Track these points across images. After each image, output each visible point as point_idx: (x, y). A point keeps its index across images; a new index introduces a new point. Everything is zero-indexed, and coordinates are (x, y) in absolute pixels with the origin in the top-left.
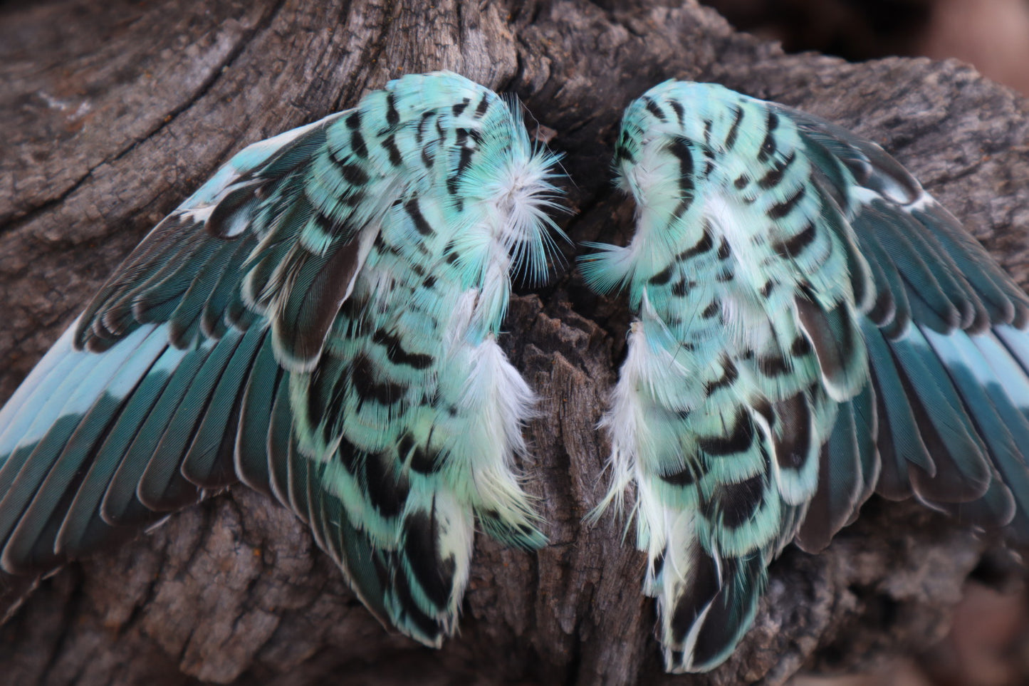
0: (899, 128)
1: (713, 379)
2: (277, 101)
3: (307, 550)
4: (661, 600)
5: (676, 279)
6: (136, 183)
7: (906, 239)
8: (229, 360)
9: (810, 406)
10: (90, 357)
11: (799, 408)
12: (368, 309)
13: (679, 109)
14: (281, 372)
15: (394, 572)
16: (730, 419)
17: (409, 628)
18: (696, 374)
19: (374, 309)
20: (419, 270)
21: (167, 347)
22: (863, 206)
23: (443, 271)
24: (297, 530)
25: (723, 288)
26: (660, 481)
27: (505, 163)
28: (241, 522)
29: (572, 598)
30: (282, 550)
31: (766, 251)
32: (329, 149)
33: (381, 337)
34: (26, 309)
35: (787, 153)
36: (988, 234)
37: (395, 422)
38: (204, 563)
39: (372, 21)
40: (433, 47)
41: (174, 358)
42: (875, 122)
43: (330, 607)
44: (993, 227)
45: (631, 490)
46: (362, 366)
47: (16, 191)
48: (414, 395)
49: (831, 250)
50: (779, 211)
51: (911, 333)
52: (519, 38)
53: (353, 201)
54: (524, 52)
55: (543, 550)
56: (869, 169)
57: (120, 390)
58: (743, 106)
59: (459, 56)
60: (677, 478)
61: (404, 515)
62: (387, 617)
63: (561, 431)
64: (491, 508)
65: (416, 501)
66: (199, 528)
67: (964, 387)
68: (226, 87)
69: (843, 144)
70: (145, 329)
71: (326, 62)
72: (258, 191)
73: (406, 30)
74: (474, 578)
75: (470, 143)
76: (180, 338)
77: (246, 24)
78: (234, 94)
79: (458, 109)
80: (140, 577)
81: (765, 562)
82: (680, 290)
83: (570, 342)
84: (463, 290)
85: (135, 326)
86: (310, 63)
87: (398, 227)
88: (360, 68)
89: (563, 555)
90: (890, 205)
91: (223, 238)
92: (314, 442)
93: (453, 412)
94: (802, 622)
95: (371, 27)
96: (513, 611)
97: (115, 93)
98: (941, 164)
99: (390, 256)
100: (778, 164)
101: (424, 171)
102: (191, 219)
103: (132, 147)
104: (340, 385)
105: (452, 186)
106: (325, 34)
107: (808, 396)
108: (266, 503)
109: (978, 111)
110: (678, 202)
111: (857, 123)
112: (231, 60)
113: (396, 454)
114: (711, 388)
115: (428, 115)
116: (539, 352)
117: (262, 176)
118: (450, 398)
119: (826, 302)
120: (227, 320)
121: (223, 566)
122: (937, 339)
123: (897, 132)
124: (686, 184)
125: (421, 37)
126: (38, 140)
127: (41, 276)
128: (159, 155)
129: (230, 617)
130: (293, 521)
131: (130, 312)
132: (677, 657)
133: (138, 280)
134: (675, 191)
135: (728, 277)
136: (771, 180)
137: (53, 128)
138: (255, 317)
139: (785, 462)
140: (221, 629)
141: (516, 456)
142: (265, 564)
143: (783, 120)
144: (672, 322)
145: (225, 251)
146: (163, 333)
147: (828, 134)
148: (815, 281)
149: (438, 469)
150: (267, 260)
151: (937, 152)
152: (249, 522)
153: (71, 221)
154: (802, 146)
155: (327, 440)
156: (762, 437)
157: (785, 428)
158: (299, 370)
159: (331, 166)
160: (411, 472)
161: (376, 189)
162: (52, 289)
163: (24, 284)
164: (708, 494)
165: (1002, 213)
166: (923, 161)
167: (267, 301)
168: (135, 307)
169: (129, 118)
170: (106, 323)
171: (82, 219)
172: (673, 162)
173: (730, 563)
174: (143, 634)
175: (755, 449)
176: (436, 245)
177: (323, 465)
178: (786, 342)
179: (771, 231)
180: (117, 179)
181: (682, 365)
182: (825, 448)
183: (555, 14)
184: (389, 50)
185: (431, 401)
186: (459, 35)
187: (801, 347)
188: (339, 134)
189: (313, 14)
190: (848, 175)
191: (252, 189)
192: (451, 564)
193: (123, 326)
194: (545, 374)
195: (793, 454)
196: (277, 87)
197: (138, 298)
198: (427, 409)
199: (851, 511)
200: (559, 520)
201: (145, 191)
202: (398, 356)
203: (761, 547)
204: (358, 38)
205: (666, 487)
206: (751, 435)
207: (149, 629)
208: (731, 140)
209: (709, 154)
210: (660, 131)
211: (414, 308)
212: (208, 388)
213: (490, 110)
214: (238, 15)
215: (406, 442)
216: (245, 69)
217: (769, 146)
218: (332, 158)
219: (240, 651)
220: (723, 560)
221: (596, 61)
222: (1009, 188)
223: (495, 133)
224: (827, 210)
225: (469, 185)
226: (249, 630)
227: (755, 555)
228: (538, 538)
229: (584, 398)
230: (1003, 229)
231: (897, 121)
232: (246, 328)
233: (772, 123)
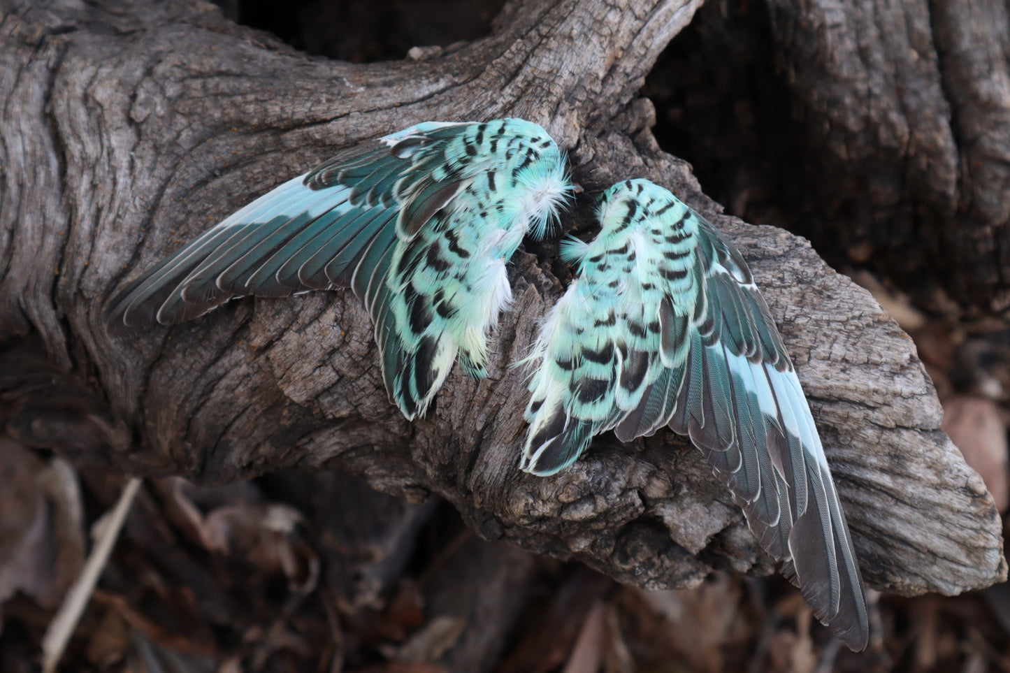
0: (755, 250)
1: (601, 319)
2: (452, 114)
3: (368, 342)
4: (531, 426)
5: (602, 262)
6: (368, 125)
7: (733, 299)
8: (372, 220)
9: (650, 362)
10: (308, 190)
11: (644, 360)
12: (449, 218)
13: (641, 188)
14: (395, 239)
15: (405, 366)
16: (602, 345)
17: (400, 402)
18: (593, 312)
19: (452, 219)
20: (481, 206)
21: (346, 201)
22: (717, 273)
23: (492, 211)
24: (368, 327)
25: (624, 276)
26: (555, 363)
27: (546, 176)
28: (342, 314)
29: (487, 409)
30: (356, 336)
31: (655, 268)
32: (465, 135)
33: (450, 235)
34: (288, 168)
35: (688, 232)
36: (780, 321)
37: (438, 282)
38: (315, 327)
39: (515, 93)
40: (537, 114)
41: (347, 208)
42: (744, 242)
43: (367, 383)
44: (784, 318)
45: (539, 362)
46: (435, 247)
47: (310, 110)
48: (453, 271)
49: (691, 287)
50: (672, 256)
51: (717, 347)
52: (585, 137)
53: (464, 161)
54: (583, 141)
55: (483, 380)
56: (729, 258)
57: (314, 214)
58: (675, 202)
59: (548, 123)
60: (565, 365)
61: (423, 335)
62: (392, 392)
63: (517, 322)
64: (467, 350)
65: (432, 330)
66: (320, 309)
67: (736, 388)
68: (433, 101)
69: (720, 242)
70: (341, 187)
71: (484, 104)
72: (422, 142)
73: (528, 102)
74: (444, 388)
75: (532, 157)
76: (354, 199)
77: (456, 80)
78: (435, 105)
79: (534, 140)
80: (280, 322)
81: (593, 434)
82: (601, 268)
83: (541, 282)
84: (499, 226)
85: (336, 183)
86: (476, 103)
87: (480, 182)
88: (498, 112)
89: (492, 385)
90: (732, 279)
91: (396, 157)
92: (395, 281)
93: (469, 289)
94: (602, 485)
95: (513, 96)
96: (456, 414)
97: (379, 89)
98: (769, 276)
99: (471, 194)
100: (681, 235)
101: (504, 160)
102: (385, 143)
103: (374, 110)
104: (420, 255)
105: (515, 172)
106: (490, 93)
107: (650, 356)
108: (359, 306)
109: (800, 260)
110: (619, 226)
111: (735, 239)
112: (440, 92)
113: (432, 299)
114: (598, 323)
115: (518, 137)
116: (525, 281)
117: (428, 136)
118: (471, 280)
119: (678, 311)
120: (380, 199)
121: (322, 332)
122: (731, 357)
123: (753, 252)
124: (627, 220)
125: (534, 107)
126: (332, 94)
127: (303, 155)
128: (386, 117)
129: (314, 363)
130: (368, 321)
131: (336, 175)
132: (528, 461)
133: (347, 162)
134: (621, 221)
135: (629, 271)
136: (674, 240)
137: (342, 92)
138: (395, 203)
139: (624, 384)
140: (307, 368)
141: (491, 329)
142: (344, 343)
143: (693, 217)
144: (592, 283)
145: (394, 163)
146: (348, 192)
147: (714, 233)
148: (676, 297)
149: (449, 317)
150: (412, 177)
151: (770, 270)
152: (346, 313)
153: (329, 132)
154: (697, 233)
155: (402, 282)
156: (616, 362)
157: (631, 365)
158: (405, 239)
159: (462, 143)
160: (436, 312)
161: (477, 160)
162: (305, 163)
163: (293, 156)
164: (576, 379)
165: (793, 314)
166: (761, 271)
167: (404, 197)
168: (340, 174)
169: (380, 98)
170: (323, 177)
171: (335, 133)
172: (625, 210)
173: (575, 421)
174: (268, 359)
175: (609, 366)
176: (495, 198)
177: (395, 295)
178: (648, 320)
179: (662, 262)
180: (360, 120)
181: (589, 305)
182: (650, 388)
183: (610, 138)
184: (516, 108)
185: (461, 278)
186: (553, 114)
187: (654, 327)
188: (473, 130)
189: (489, 83)
190: (715, 256)
191: (420, 140)
192: (436, 374)
193: (330, 182)
194: (523, 291)
195: (631, 382)
196: (456, 108)
197: (343, 170)
198: (456, 281)
199: (651, 429)
200: (497, 366)
201: (371, 130)
202: (454, 247)
203: (593, 421)
204: (504, 98)
205: (557, 367)
206: (610, 359)
207: (271, 356)
208: (660, 212)
209: (646, 213)
210: (626, 194)
211: (471, 225)
212: (357, 230)
213: (548, 148)
214: (455, 75)
215: (439, 295)
216: (445, 97)
217: (680, 225)
218: (465, 140)
219: (311, 385)
220: (571, 418)
221: (620, 167)
222: (801, 302)
223: (547, 159)
224: (697, 267)
225: (523, 176)
226: (321, 375)
227: (589, 423)
228: (483, 373)
229: (536, 307)
230: (790, 322)
231: (755, 246)
232: (388, 207)
233: (687, 216)
